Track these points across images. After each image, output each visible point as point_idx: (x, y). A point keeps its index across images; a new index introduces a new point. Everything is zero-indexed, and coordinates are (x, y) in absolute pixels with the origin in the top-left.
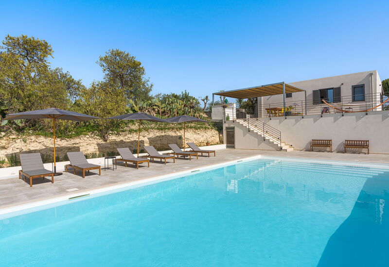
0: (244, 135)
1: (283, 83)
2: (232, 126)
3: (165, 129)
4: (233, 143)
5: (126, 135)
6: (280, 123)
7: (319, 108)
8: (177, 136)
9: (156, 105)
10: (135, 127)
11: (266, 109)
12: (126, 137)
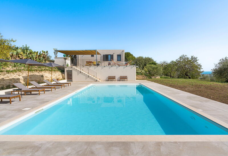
0: (78, 74)
1: (96, 50)
2: (71, 69)
3: (32, 71)
4: (71, 79)
5: (5, 75)
6: (95, 69)
7: (107, 63)
8: (40, 75)
9: (21, 54)
10: (10, 68)
11: (87, 62)
12: (6, 76)
